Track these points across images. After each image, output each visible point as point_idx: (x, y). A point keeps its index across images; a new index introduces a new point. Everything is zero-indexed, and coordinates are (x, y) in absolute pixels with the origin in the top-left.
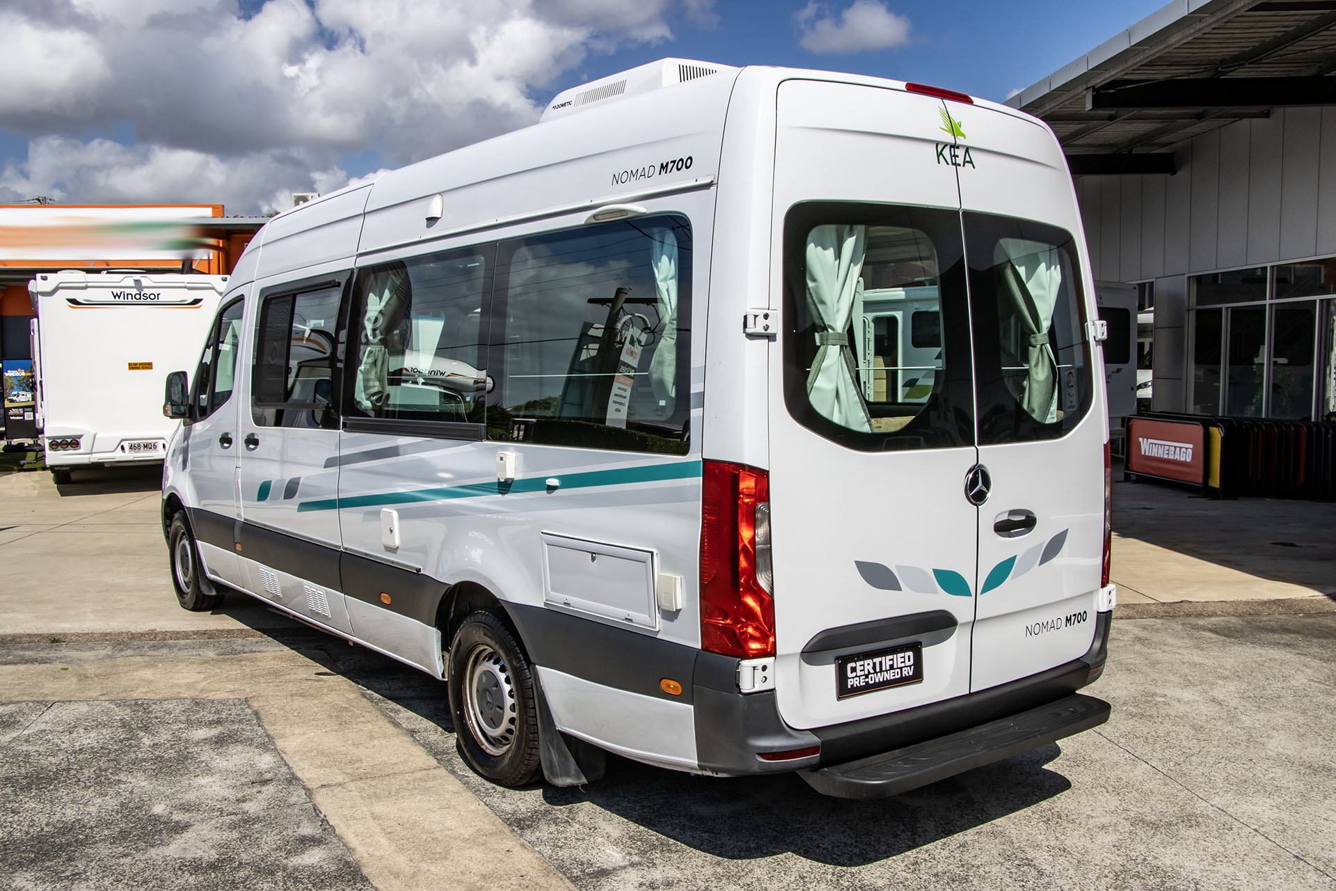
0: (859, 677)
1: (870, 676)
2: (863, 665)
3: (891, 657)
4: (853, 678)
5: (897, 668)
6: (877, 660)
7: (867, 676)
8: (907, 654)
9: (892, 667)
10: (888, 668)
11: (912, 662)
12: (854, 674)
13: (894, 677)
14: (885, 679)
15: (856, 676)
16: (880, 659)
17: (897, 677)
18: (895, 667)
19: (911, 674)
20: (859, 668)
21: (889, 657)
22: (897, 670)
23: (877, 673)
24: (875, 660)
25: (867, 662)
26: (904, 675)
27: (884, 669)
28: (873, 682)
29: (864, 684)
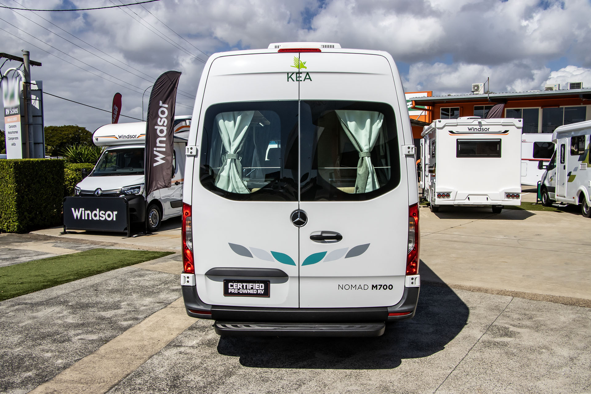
0: (235, 289)
1: (240, 290)
2: (237, 285)
3: (252, 284)
4: (232, 289)
5: (255, 289)
6: (245, 284)
7: (239, 290)
8: (261, 285)
9: (252, 288)
10: (250, 288)
11: (263, 288)
12: (232, 288)
13: (253, 293)
14: (248, 293)
15: (233, 289)
16: (246, 284)
17: (254, 293)
18: (254, 288)
19: (262, 293)
20: (234, 286)
21: (250, 284)
22: (254, 290)
23: (244, 289)
24: (243, 284)
25: (239, 284)
26: (258, 293)
27: (248, 288)
28: (242, 292)
29: (237, 292)
